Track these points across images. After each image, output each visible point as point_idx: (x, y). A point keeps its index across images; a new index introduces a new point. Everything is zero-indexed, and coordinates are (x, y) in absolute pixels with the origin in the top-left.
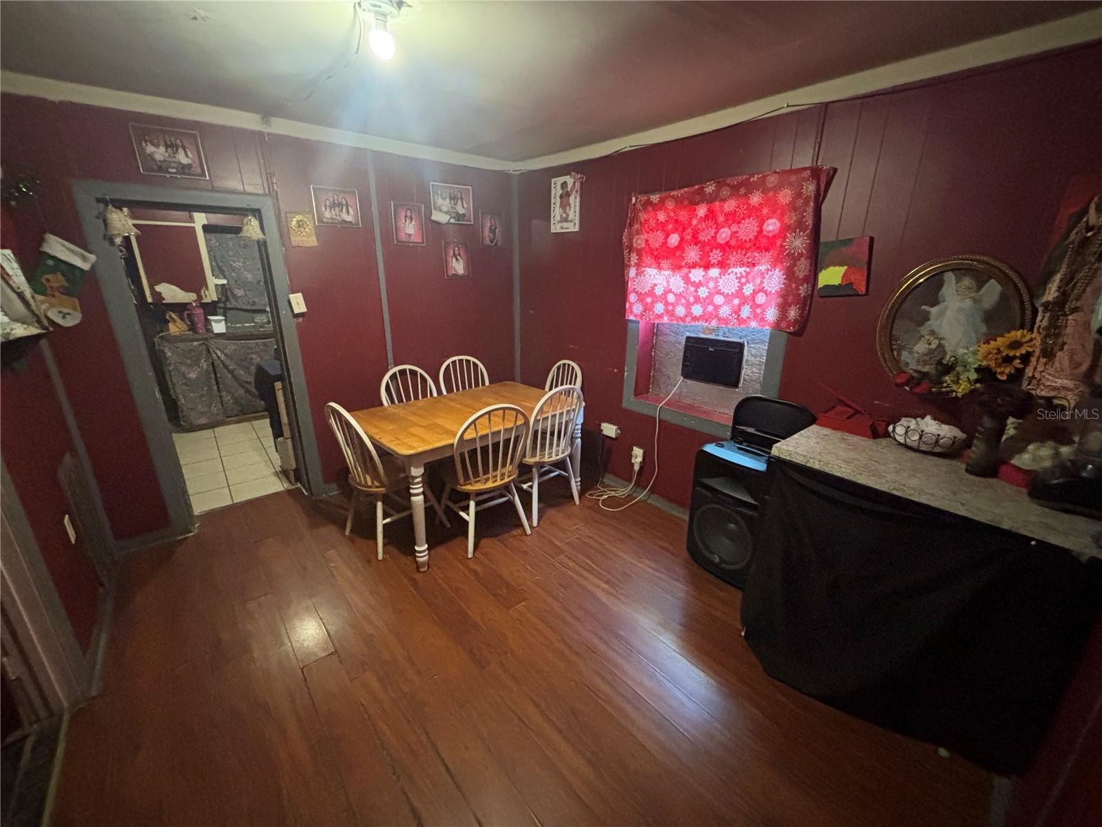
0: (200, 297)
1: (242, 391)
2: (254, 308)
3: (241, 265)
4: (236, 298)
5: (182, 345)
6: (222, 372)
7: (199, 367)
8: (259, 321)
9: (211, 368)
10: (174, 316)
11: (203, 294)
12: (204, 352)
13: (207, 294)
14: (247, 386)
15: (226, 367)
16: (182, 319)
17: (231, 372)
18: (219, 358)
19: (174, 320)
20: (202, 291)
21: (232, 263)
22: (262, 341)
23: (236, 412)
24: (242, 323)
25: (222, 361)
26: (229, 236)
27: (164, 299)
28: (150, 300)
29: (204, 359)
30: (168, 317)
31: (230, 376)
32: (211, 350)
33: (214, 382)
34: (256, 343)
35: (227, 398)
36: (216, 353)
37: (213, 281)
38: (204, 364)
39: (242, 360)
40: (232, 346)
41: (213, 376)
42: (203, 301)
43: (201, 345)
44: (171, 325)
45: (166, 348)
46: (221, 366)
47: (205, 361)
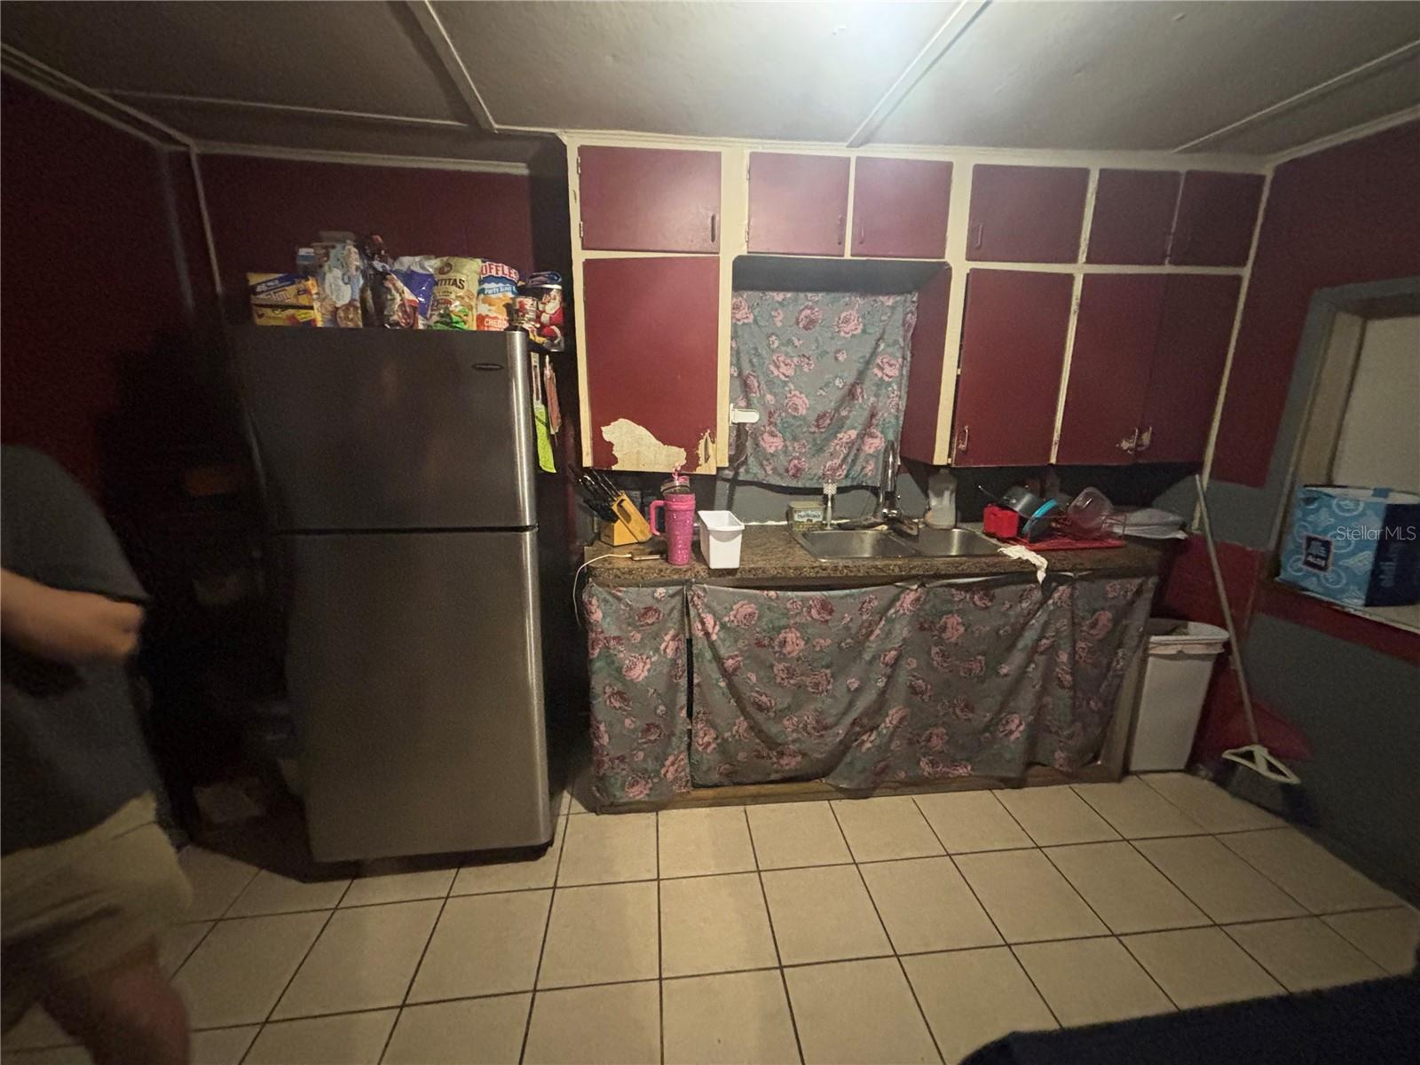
0: (692, 460)
1: (742, 724)
2: (794, 484)
3: (790, 372)
4: (764, 458)
5: (630, 595)
6: (707, 670)
7: (657, 650)
8: (805, 520)
9: (682, 661)
10: (629, 506)
11: (701, 452)
12: (676, 614)
13: (711, 452)
14: (760, 717)
15: (718, 659)
16: (643, 510)
17: (725, 673)
18: (707, 634)
19: (628, 518)
20: (702, 442)
21: (772, 368)
22: (818, 594)
23: (715, 777)
24: (761, 521)
25: (712, 645)
26: (779, 296)
27: (615, 461)
28: (587, 461)
29: (672, 632)
30: (615, 508)
31: (722, 684)
32: (693, 612)
33: (682, 699)
34: (804, 600)
35: (704, 737)
36: (703, 623)
37: (729, 414)
38: (669, 645)
39: (759, 644)
40: (743, 605)
41: (684, 682)
42: (699, 471)
43: (673, 596)
44: (618, 526)
45: (594, 601)
46: (708, 655)
47: (673, 638)
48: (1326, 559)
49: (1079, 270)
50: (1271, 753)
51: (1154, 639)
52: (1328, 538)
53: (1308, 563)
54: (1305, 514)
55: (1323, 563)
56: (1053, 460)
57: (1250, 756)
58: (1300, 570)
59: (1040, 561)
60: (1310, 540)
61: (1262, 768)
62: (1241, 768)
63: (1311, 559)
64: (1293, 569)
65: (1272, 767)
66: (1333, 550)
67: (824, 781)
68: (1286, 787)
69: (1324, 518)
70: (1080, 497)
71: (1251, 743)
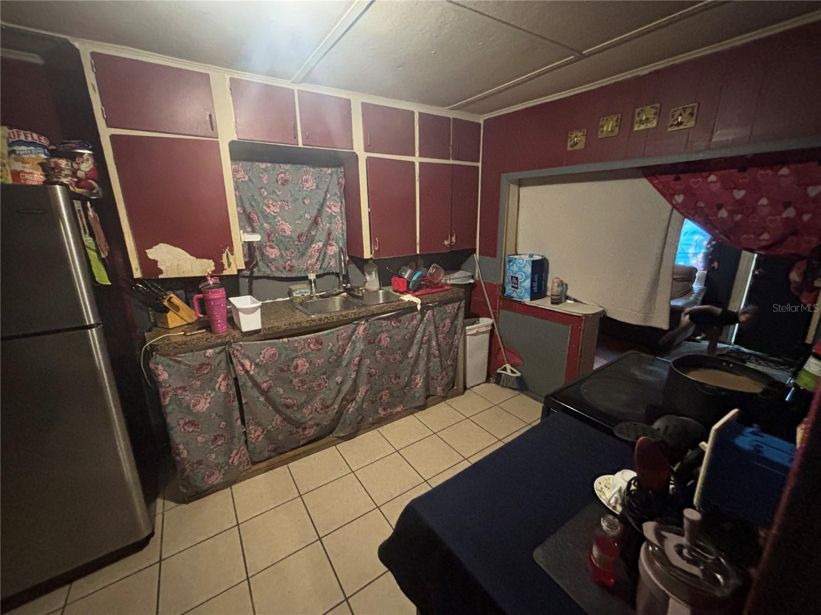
0: (219, 266)
1: (278, 419)
2: (289, 275)
3: (277, 210)
4: (268, 261)
5: (188, 358)
6: (250, 392)
7: (213, 389)
8: (300, 295)
9: (233, 391)
10: (176, 300)
11: (225, 261)
12: (223, 364)
13: (231, 261)
14: (289, 412)
15: (256, 385)
16: (188, 302)
17: (264, 393)
18: (247, 372)
19: (177, 308)
20: (224, 255)
21: (265, 207)
22: (312, 335)
23: (266, 454)
24: (273, 299)
25: (251, 378)
26: (263, 166)
27: (161, 272)
28: (137, 274)
29: (222, 376)
30: (166, 303)
31: (262, 399)
32: (234, 360)
33: (237, 414)
34: (305, 341)
35: (255, 433)
36: (243, 366)
37: (240, 237)
38: (222, 384)
39: (282, 370)
40: (268, 350)
41: (236, 403)
42: (225, 273)
43: (220, 353)
44: (171, 316)
45: (160, 367)
46: (250, 384)
47: (224, 379)
48: (517, 284)
49: (417, 160)
50: (512, 366)
51: (467, 328)
52: (517, 276)
53: (513, 287)
54: (510, 267)
55: (516, 286)
56: (418, 252)
57: (505, 369)
58: (510, 290)
59: (417, 301)
60: (512, 277)
61: (509, 373)
62: (503, 375)
63: (513, 285)
64: (509, 290)
65: (512, 372)
66: (519, 280)
67: (331, 436)
68: (517, 377)
69: (515, 268)
70: (431, 268)
71: (505, 364)
